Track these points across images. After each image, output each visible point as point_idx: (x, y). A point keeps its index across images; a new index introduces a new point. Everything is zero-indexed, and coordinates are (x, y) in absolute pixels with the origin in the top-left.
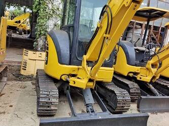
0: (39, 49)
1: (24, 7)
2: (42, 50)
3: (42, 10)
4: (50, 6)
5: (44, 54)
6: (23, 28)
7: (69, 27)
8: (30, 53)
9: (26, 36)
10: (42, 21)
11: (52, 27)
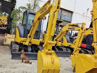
0: (12, 33)
1: (5, 12)
2: (14, 34)
3: (14, 17)
4: (18, 16)
5: (14, 36)
6: (3, 23)
7: (24, 25)
8: (8, 35)
9: (5, 28)
10: (14, 22)
11: (19, 24)
